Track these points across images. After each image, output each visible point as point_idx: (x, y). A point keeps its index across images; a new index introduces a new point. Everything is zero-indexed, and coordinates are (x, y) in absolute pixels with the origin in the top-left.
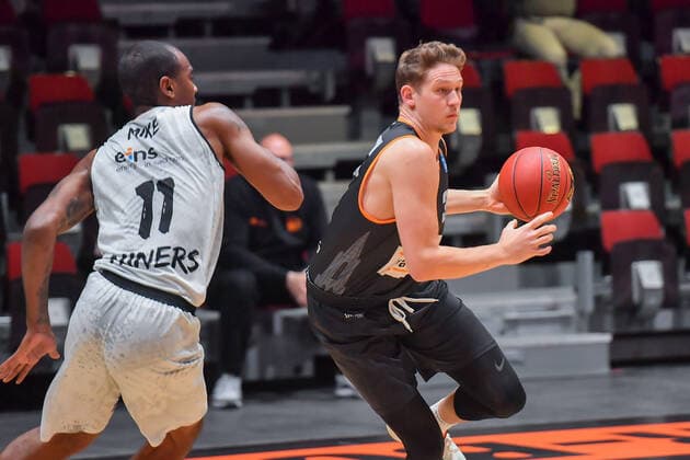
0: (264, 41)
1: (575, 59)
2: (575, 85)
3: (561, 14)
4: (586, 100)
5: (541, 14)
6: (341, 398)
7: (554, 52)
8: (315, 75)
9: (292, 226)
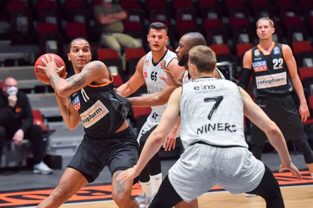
0: (8, 42)
1: (124, 48)
2: (123, 58)
3: (119, 32)
4: (128, 63)
5: (112, 32)
6: (35, 174)
7: (116, 45)
8: (27, 54)
9: (18, 110)
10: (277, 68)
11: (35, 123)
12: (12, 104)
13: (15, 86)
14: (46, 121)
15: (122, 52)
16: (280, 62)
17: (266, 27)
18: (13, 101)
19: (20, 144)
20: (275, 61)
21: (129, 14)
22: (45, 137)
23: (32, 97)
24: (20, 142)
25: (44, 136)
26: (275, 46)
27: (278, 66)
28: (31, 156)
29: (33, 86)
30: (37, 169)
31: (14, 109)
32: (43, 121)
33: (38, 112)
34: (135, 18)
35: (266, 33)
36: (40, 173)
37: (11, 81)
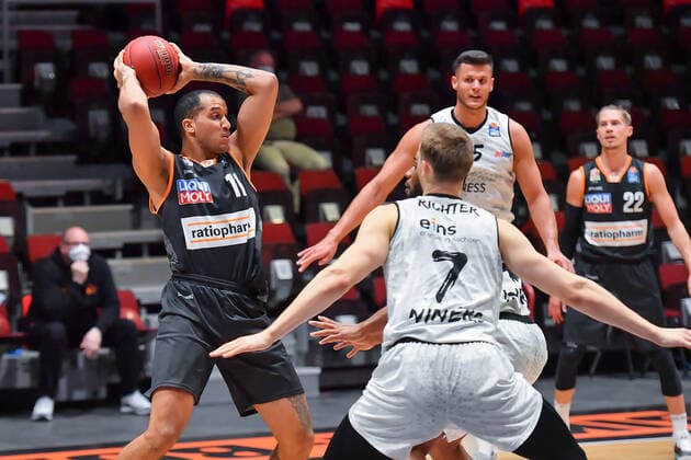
0: (72, 158)
1: (295, 171)
2: (295, 190)
3: (285, 139)
5: (273, 138)
6: (124, 413)
8: (109, 182)
9: (89, 291)
10: (631, 210)
11: (122, 316)
12: (79, 280)
13: (84, 243)
14: (143, 311)
15: (293, 177)
16: (637, 198)
17: (614, 123)
18: (81, 273)
19: (95, 357)
20: (628, 196)
21: (306, 104)
22: (144, 343)
23: (117, 264)
24: (94, 352)
25: (140, 340)
26: (632, 165)
27: (632, 206)
28: (116, 379)
29: (119, 244)
30: (128, 405)
31: (82, 288)
32: (139, 313)
33: (130, 294)
34: (317, 112)
35: (614, 134)
36: (134, 413)
37: (78, 234)
